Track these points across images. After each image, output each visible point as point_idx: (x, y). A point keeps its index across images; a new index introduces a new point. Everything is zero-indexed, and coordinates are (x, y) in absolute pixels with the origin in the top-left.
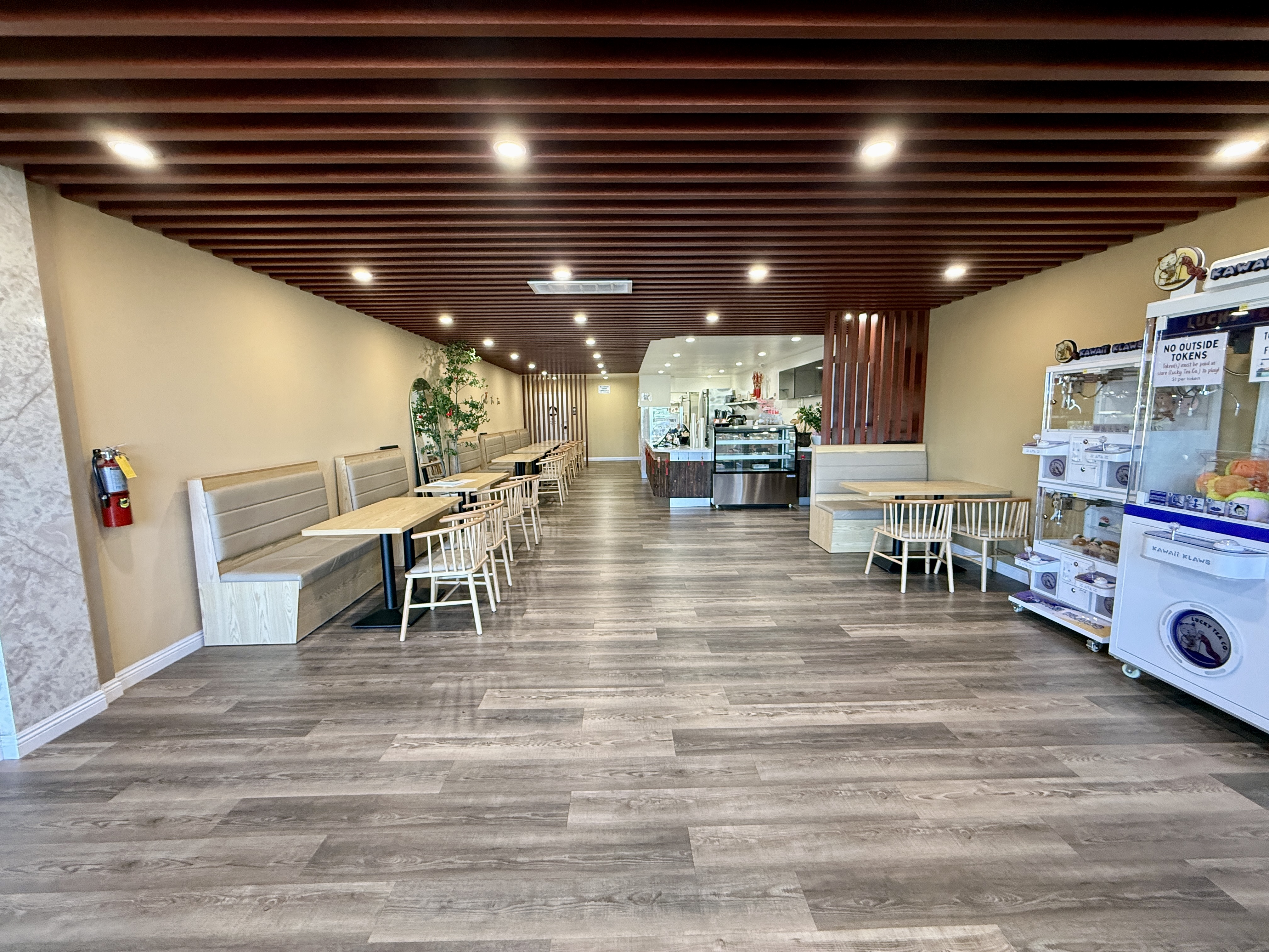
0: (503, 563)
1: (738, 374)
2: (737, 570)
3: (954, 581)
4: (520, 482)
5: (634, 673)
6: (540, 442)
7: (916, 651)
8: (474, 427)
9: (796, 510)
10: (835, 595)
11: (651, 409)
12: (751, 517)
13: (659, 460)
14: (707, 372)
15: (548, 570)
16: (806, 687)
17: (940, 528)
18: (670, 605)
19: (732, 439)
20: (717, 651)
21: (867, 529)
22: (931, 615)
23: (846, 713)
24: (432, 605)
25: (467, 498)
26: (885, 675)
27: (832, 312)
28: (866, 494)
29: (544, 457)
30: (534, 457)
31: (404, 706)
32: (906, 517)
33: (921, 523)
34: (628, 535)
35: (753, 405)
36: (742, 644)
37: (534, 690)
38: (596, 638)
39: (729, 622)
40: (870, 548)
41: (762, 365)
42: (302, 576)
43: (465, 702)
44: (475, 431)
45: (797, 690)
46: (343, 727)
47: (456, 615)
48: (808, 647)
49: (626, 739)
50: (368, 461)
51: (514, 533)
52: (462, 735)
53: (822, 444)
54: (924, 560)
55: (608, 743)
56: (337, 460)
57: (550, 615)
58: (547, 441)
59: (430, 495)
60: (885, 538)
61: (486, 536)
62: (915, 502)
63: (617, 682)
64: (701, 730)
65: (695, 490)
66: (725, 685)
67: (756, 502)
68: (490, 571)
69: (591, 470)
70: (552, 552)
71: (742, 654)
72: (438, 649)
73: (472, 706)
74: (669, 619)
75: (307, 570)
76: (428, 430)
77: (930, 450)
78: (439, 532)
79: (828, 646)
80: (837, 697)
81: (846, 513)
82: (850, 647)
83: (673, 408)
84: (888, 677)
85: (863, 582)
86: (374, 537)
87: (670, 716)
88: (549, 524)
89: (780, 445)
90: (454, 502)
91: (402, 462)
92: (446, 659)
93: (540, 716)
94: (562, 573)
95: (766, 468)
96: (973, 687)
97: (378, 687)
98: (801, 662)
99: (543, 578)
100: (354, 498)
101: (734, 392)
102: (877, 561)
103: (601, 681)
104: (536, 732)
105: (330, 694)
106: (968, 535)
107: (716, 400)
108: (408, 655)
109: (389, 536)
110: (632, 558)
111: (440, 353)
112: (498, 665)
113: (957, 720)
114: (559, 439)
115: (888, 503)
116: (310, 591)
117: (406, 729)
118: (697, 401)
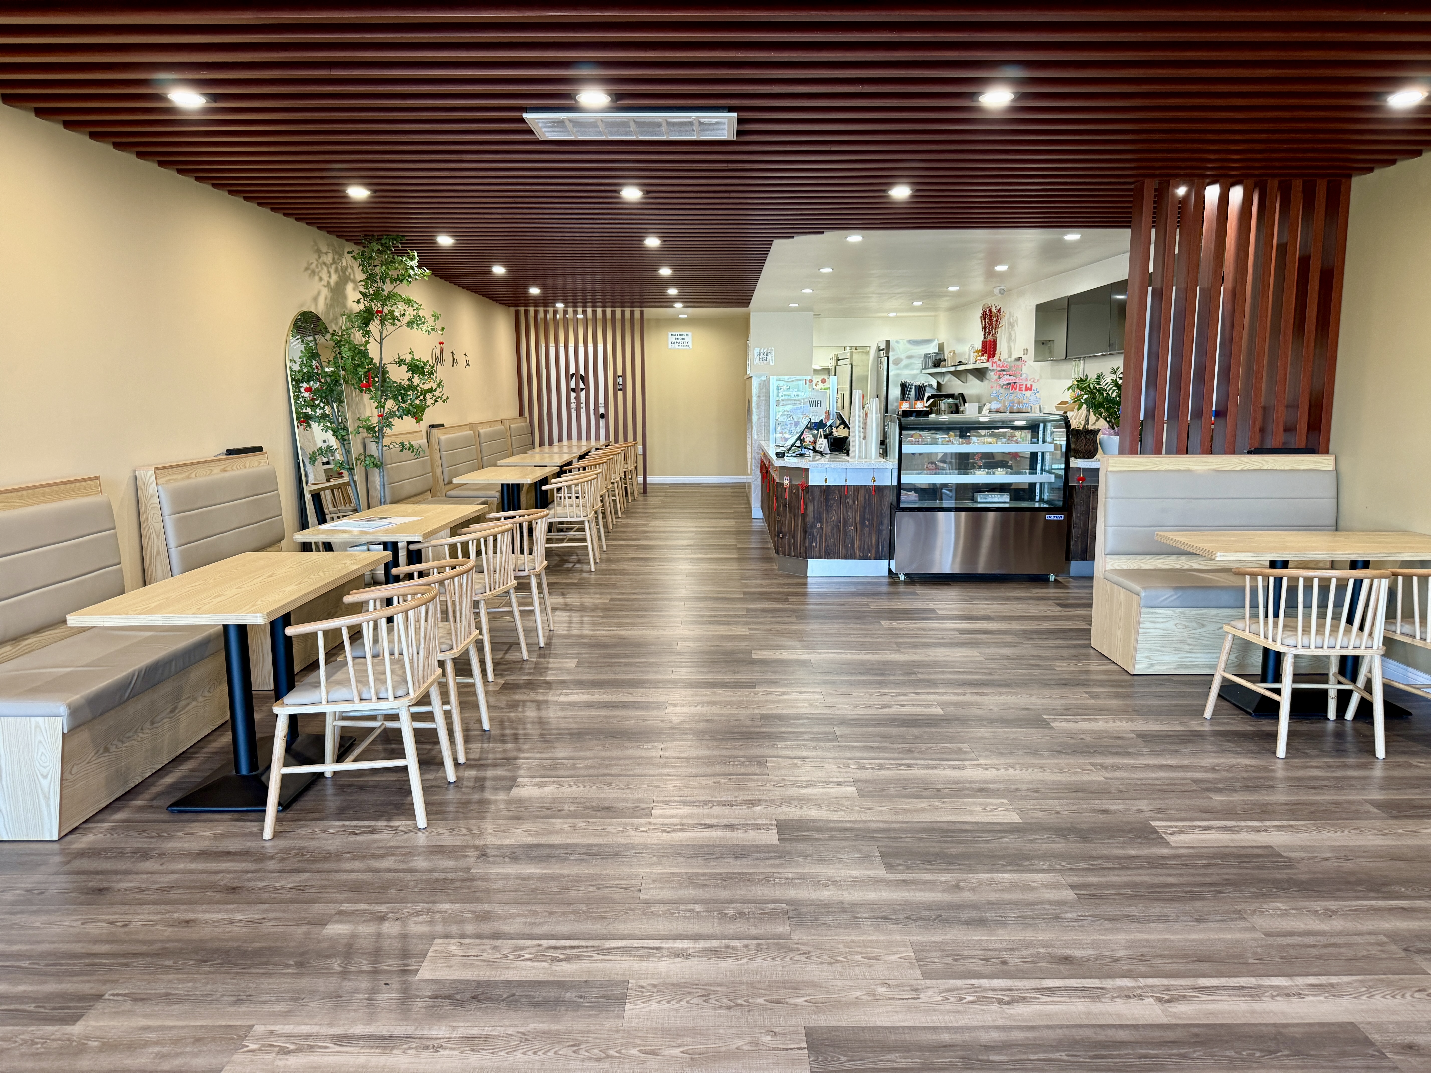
0: (473, 685)
1: (952, 309)
2: (942, 705)
3: (1387, 737)
4: (508, 524)
5: (730, 910)
6: (551, 443)
7: (1304, 877)
8: (417, 413)
9: (1066, 587)
10: (1142, 761)
11: (772, 380)
12: (972, 598)
13: (786, 482)
14: (890, 304)
15: (563, 698)
16: (1080, 945)
17: (1361, 628)
18: (803, 774)
19: (935, 442)
20: (897, 868)
21: (1211, 627)
22: (1336, 803)
23: (1160, 1000)
24: (328, 768)
25: (402, 554)
26: (1243, 924)
27: (1147, 181)
28: (1208, 556)
29: (558, 475)
30: (538, 474)
31: (270, 969)
32: (1292, 604)
33: (1322, 616)
34: (723, 630)
35: (980, 373)
36: (952, 856)
37: (529, 942)
38: (656, 837)
39: (922, 810)
40: (1216, 666)
41: (1002, 292)
42: (69, 706)
43: (390, 963)
44: (418, 419)
45: (1061, 952)
46: (147, 1009)
47: (376, 787)
48: (1083, 864)
49: (713, 1045)
50: (202, 477)
51: (497, 624)
52: (384, 1028)
53: (1122, 452)
54: (1325, 692)
55: (676, 1052)
56: (140, 474)
57: (566, 790)
58: (565, 442)
59: (328, 547)
60: (1244, 646)
61: (438, 630)
62: (1309, 573)
63: (695, 928)
64: (863, 1029)
65: (857, 543)
66: (914, 939)
67: (981, 568)
68: (446, 701)
69: (653, 500)
70: (572, 663)
71: (949, 877)
72: (338, 856)
73: (404, 972)
74: (801, 801)
75: (76, 697)
76: (324, 416)
77: (1344, 468)
78: (342, 623)
79: (1125, 864)
80: (1143, 968)
81: (1167, 595)
82: (1171, 866)
83: (816, 379)
84: (1245, 929)
85: (1198, 735)
86: (212, 631)
87: (800, 1001)
88: (566, 608)
89: (1034, 455)
90: (376, 562)
91: (270, 480)
92: (354, 876)
93: (540, 994)
94: (590, 705)
95: (1003, 500)
96: (1420, 951)
97: (218, 930)
98: (1070, 895)
99: (552, 714)
100: (173, 552)
101: (941, 347)
102: (1228, 691)
103: (661, 926)
104: (532, 1025)
105: (123, 942)
106: (1418, 642)
107: (905, 362)
108: (278, 866)
109: (242, 630)
110: (728, 677)
111: (347, 260)
112: (456, 890)
113: (1384, 1018)
114: (589, 438)
115: (1254, 576)
116: (84, 736)
117: (273, 1014)
118: (865, 365)
